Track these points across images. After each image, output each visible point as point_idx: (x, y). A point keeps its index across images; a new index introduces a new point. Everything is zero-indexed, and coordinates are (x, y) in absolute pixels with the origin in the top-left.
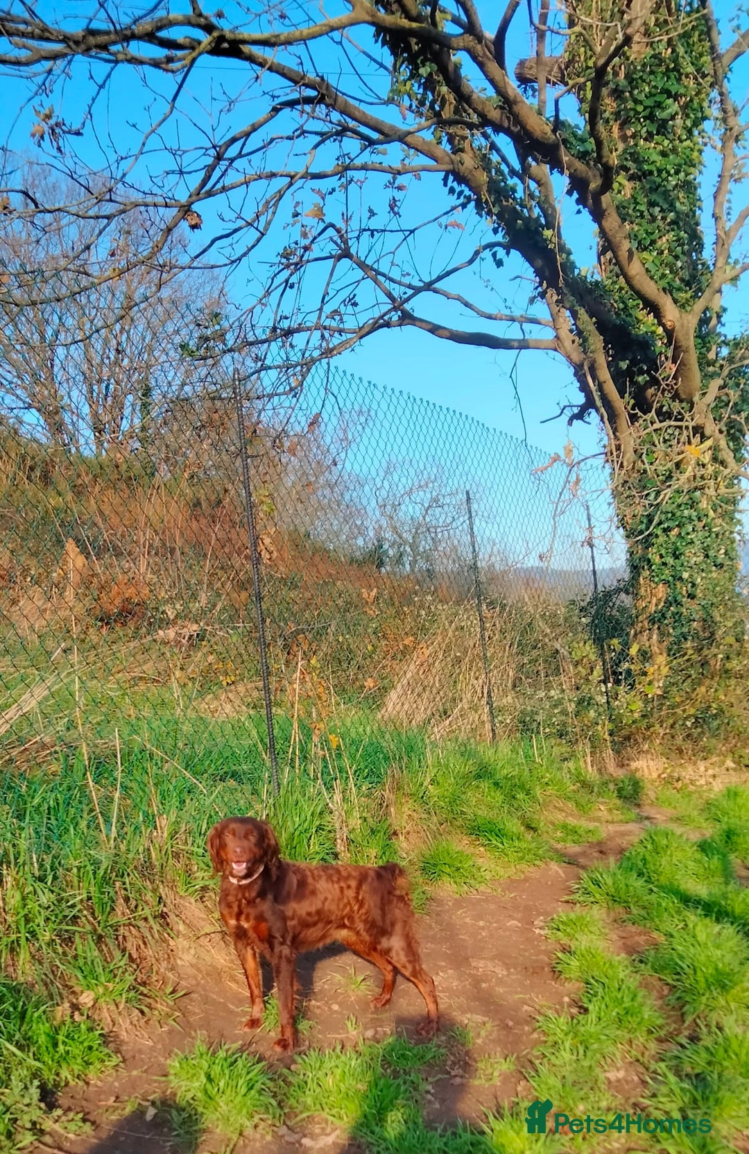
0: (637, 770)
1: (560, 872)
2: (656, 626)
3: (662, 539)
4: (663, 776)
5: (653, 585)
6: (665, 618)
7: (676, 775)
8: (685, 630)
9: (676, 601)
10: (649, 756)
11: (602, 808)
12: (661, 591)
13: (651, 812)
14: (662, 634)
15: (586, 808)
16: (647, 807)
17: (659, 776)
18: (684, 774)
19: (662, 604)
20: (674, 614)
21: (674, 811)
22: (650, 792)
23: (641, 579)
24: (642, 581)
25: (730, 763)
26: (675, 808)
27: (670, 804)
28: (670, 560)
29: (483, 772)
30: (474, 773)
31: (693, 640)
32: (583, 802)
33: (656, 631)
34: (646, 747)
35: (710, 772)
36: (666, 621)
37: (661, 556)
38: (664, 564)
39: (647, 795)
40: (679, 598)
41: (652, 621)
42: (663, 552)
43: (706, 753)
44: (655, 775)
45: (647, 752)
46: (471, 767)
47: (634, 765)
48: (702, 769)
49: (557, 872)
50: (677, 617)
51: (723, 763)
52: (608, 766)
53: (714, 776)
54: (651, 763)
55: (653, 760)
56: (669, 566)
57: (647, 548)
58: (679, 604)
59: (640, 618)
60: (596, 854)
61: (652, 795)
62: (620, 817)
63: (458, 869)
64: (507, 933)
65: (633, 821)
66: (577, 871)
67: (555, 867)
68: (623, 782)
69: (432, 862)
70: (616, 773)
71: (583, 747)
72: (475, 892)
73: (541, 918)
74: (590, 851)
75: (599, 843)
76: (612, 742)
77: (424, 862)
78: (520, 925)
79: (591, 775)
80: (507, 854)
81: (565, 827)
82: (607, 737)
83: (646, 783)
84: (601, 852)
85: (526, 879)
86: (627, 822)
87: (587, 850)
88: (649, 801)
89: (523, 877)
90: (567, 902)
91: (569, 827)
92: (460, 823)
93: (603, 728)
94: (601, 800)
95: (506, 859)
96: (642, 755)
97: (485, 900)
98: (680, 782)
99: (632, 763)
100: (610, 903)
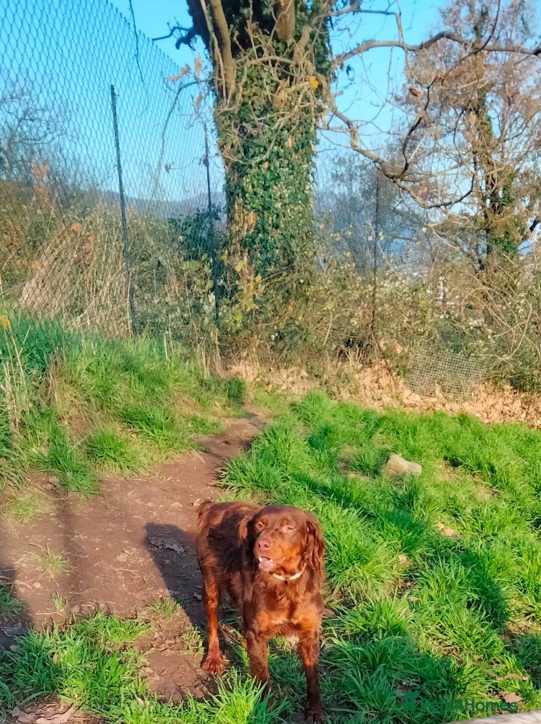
0: (238, 373)
1: (202, 459)
2: (247, 250)
3: (254, 171)
4: (258, 380)
5: (246, 212)
6: (255, 243)
7: (266, 380)
8: (269, 255)
9: (264, 228)
10: (247, 362)
11: (218, 404)
12: (252, 218)
13: (253, 410)
14: (252, 259)
15: (207, 404)
16: (249, 406)
17: (255, 379)
18: (272, 379)
19: (252, 230)
20: (262, 241)
21: (269, 410)
22: (251, 394)
23: (236, 205)
24: (236, 207)
25: (304, 373)
26: (269, 407)
27: (266, 404)
28: (261, 192)
29: (128, 366)
30: (121, 366)
31: (275, 266)
32: (203, 397)
33: (247, 254)
34: (244, 354)
35: (291, 379)
36: (255, 246)
37: (253, 187)
38: (255, 193)
39: (248, 395)
40: (266, 227)
41: (243, 244)
42: (255, 182)
43: (288, 362)
44: (251, 379)
45: (245, 359)
46: (117, 360)
47: (235, 369)
48: (285, 376)
49: (199, 459)
50: (264, 244)
51: (299, 372)
52: (217, 369)
53: (293, 383)
54: (248, 368)
55: (250, 366)
56: (259, 196)
57: (241, 177)
58: (265, 231)
59: (234, 241)
60: (223, 444)
61: (252, 396)
62: (232, 413)
63: (122, 454)
64: (173, 514)
65: (244, 417)
66: (213, 458)
67: (197, 455)
68: (230, 383)
69: (99, 447)
70: (223, 375)
71: (200, 350)
72: (136, 475)
73: (198, 500)
74: (218, 441)
75: (223, 434)
76: (220, 347)
77: (91, 447)
78: (182, 506)
79: (206, 375)
80: (157, 442)
81: (194, 419)
82: (217, 343)
83: (247, 385)
84: (227, 443)
85: (176, 465)
86: (239, 418)
87: (215, 440)
88: (249, 401)
89: (173, 463)
90: (215, 486)
91: (199, 420)
92: (112, 411)
93: (214, 334)
94: (216, 397)
95: (157, 446)
96: (242, 361)
97: (147, 483)
98: (270, 386)
99: (233, 367)
100: (255, 488)
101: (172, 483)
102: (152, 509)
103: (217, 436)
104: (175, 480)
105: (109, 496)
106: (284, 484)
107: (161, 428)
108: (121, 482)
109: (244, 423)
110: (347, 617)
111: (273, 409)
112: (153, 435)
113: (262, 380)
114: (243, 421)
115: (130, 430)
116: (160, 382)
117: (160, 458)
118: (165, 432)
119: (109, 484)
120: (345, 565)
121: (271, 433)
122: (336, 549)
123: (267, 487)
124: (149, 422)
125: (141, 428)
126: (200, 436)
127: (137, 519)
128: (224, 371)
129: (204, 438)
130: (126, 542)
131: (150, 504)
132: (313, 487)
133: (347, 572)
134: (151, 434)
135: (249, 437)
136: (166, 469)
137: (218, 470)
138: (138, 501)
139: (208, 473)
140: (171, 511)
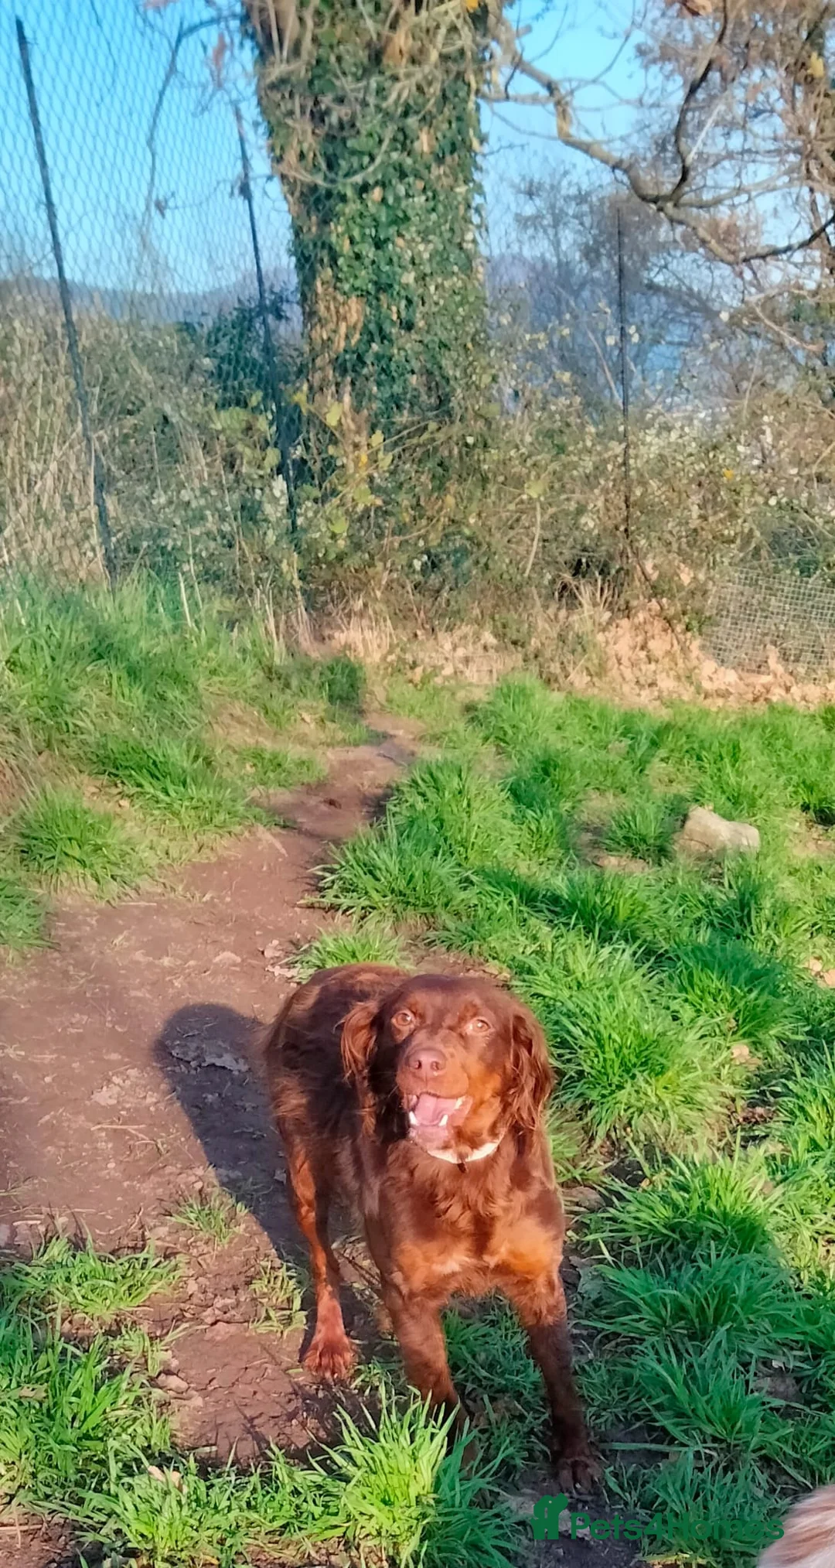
0: (348, 646)
1: (278, 845)
2: (349, 379)
3: (352, 208)
4: (390, 658)
5: (341, 298)
6: (364, 364)
7: (409, 658)
8: (397, 389)
9: (381, 330)
10: (365, 622)
11: (307, 718)
12: (355, 311)
13: (383, 725)
14: (359, 397)
15: (283, 719)
16: (375, 715)
17: (384, 658)
18: (421, 655)
19: (357, 336)
20: (378, 357)
21: (420, 723)
22: (377, 690)
23: (318, 283)
24: (320, 289)
25: (488, 637)
26: (420, 717)
27: (412, 710)
28: (369, 251)
29: (103, 649)
30: (88, 648)
31: (411, 412)
32: (275, 705)
33: (349, 388)
34: (358, 605)
35: (461, 652)
36: (365, 371)
37: (352, 241)
38: (358, 257)
39: (372, 693)
40: (387, 327)
41: (341, 368)
42: (356, 233)
43: (453, 617)
44: (377, 657)
45: (361, 615)
46: (78, 636)
47: (341, 637)
48: (448, 646)
49: (271, 846)
50: (383, 363)
51: (477, 637)
52: (301, 639)
53: (467, 660)
54: (368, 634)
55: (372, 629)
56: (367, 262)
57: (325, 222)
58: (384, 337)
59: (319, 362)
60: (324, 808)
61: (381, 694)
62: (340, 735)
63: (97, 848)
64: (220, 979)
65: (366, 742)
66: (303, 841)
67: (268, 838)
68: (332, 670)
69: (44, 835)
70: (315, 652)
71: (261, 601)
72: (133, 894)
73: (275, 942)
74: (312, 801)
75: (321, 785)
76: (304, 592)
77: (28, 837)
78: (238, 960)
79: (279, 656)
80: (176, 814)
81: (258, 755)
82: (297, 583)
83: (368, 672)
84: (332, 803)
85: (222, 863)
86: (356, 745)
87: (304, 798)
88: (376, 705)
89: (214, 859)
90: (311, 907)
91: (267, 756)
92: (73, 750)
93: (290, 566)
94: (303, 702)
95: (177, 824)
96: (354, 620)
97: (158, 911)
98: (419, 670)
99: (336, 635)
100: (399, 908)
101: (214, 906)
102: (171, 971)
103: (310, 789)
104: (221, 899)
105: (73, 947)
106: (463, 895)
107: (184, 784)
108: (100, 912)
109: (367, 757)
110: (631, 1208)
111: (428, 719)
112: (167, 799)
113: (399, 658)
114: (364, 752)
115: (115, 791)
116: (178, 679)
117: (183, 850)
118: (193, 790)
119: (71, 920)
120: (616, 1080)
121: (427, 777)
122: (594, 1044)
123: (426, 905)
124: (157, 771)
125: (140, 785)
126: (271, 791)
127: (139, 1000)
128: (316, 644)
129: (282, 796)
130: (115, 1056)
131: (166, 961)
132: (530, 897)
133: (622, 1095)
134: (162, 796)
135: (379, 786)
136: (200, 875)
137: (317, 870)
138: (138, 956)
139: (293, 876)
140: (215, 974)
